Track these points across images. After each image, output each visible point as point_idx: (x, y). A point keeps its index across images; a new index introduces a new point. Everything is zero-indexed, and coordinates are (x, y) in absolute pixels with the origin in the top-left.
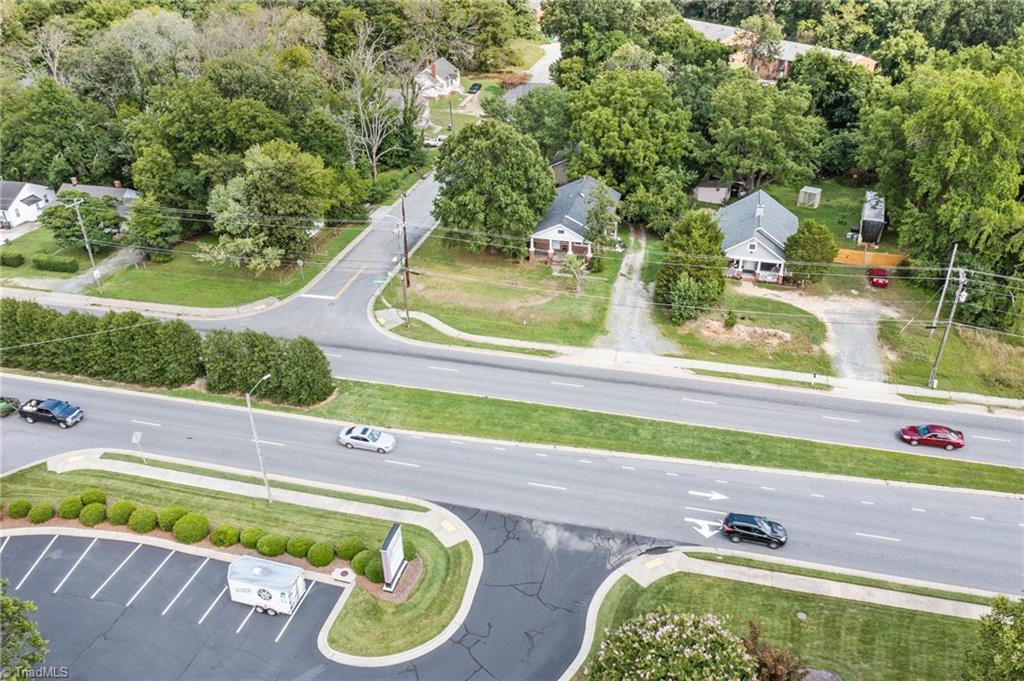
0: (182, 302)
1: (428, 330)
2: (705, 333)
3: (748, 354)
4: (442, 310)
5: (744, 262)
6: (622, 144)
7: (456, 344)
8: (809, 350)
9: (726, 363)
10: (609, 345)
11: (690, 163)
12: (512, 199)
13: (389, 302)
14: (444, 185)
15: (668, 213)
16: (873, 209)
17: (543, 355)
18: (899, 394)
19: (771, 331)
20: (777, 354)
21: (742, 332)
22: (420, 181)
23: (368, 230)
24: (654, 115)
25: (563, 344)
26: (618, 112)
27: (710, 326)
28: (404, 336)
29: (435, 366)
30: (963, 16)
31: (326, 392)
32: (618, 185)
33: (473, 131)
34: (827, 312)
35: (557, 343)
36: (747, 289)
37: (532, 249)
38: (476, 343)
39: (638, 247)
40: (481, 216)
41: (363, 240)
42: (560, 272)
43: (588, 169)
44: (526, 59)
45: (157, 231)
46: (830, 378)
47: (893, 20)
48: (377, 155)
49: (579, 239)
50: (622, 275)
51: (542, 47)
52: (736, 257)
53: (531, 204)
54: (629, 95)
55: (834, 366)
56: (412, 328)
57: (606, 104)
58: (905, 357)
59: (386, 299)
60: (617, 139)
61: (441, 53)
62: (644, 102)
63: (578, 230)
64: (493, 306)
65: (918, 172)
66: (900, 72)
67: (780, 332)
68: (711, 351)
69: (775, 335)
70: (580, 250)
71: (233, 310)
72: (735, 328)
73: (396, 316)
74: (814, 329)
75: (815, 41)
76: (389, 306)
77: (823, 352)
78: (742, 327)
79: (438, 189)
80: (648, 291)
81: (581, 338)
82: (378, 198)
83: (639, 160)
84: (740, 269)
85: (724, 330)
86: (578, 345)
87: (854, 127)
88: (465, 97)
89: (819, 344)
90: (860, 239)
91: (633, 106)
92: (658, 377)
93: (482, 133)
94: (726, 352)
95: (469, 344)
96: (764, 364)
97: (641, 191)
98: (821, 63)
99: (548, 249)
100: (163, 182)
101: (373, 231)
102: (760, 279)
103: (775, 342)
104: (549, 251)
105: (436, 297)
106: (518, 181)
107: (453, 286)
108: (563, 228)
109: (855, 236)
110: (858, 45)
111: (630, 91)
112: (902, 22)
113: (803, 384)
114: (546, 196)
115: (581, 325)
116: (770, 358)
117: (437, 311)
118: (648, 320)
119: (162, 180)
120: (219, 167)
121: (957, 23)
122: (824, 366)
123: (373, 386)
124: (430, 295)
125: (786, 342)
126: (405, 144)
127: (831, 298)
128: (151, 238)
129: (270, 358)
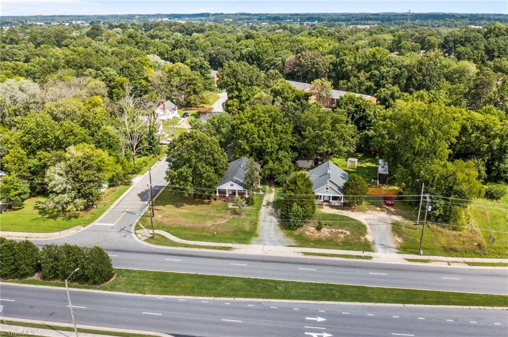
0: (28, 231)
1: (164, 239)
2: (307, 233)
3: (329, 243)
4: (172, 228)
5: (324, 196)
6: (260, 141)
7: (180, 246)
8: (359, 239)
9: (319, 248)
10: (260, 242)
11: (294, 149)
12: (206, 169)
13: (143, 226)
14: (171, 164)
15: (285, 174)
16: (382, 168)
17: (226, 249)
18: (405, 259)
20: (344, 242)
21: (326, 232)
22: (159, 161)
23: (131, 188)
24: (275, 126)
25: (236, 243)
26: (257, 125)
27: (310, 230)
28: (151, 243)
29: (168, 259)
30: (413, 77)
31: (109, 276)
32: (259, 161)
33: (185, 136)
34: (366, 219)
35: (233, 243)
36: (327, 210)
37: (218, 194)
38: (190, 245)
39: (271, 192)
40: (190, 179)
41: (128, 193)
42: (232, 206)
43: (244, 153)
44: (210, 100)
45: (16, 193)
46: (371, 253)
47: (382, 79)
48: (136, 149)
49: (241, 188)
50: (264, 206)
51: (218, 94)
52: (319, 194)
53: (216, 171)
54: (262, 117)
55: (373, 247)
56: (157, 239)
57: (252, 122)
58: (405, 240)
59: (141, 224)
60: (257, 138)
61: (168, 98)
62: (270, 120)
63: (241, 184)
64: (198, 225)
65: (401, 149)
66: (389, 103)
67: (344, 231)
69: (342, 233)
70: (241, 194)
71: (58, 233)
72: (322, 230)
73: (148, 232)
74: (360, 229)
75: (347, 90)
76: (144, 227)
77: (366, 239)
78: (325, 229)
79: (168, 166)
80: (277, 214)
81: (245, 239)
82: (136, 171)
83: (269, 148)
84: (322, 200)
85: (317, 231)
86: (244, 243)
87: (370, 129)
88: (181, 119)
89: (364, 236)
90: (378, 183)
91: (264, 122)
92: (286, 258)
93: (190, 137)
94: (319, 243)
95: (186, 246)
96: (337, 247)
97: (271, 164)
98: (351, 100)
100: (20, 167)
101: (134, 188)
102: (332, 205)
103: (342, 236)
104: (226, 195)
105: (168, 221)
106: (209, 160)
107: (177, 215)
108: (233, 183)
109: (376, 181)
110: (368, 91)
111: (262, 115)
112: (387, 80)
113: (358, 257)
114: (223, 168)
115: (245, 232)
116: (341, 244)
117: (169, 229)
118: (278, 228)
119: (20, 165)
120: (52, 157)
121: (411, 80)
122: (367, 246)
123: (135, 271)
124: (165, 220)
125: (348, 236)
126: (150, 144)
127: (368, 212)
128: (12, 197)
129: (78, 259)
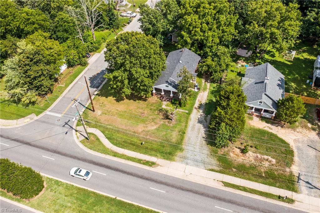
1: (98, 142)
2: (232, 156)
3: (252, 172)
5: (256, 108)
7: (109, 154)
8: (284, 171)
10: (183, 159)
17: (149, 165)
19: (266, 157)
20: (267, 173)
21: (251, 156)
23: (86, 69)
25: (160, 158)
27: (234, 152)
28: (86, 146)
31: (40, 189)
35: (158, 157)
36: (256, 122)
37: (154, 92)
38: (119, 154)
42: (166, 106)
46: (294, 193)
48: (94, 29)
49: (175, 90)
52: (252, 106)
63: (175, 86)
64: (131, 128)
67: (270, 158)
68: (233, 168)
69: (267, 160)
72: (247, 154)
74: (287, 156)
77: (291, 172)
78: (251, 153)
80: (206, 121)
81: (170, 154)
84: (253, 111)
85: (241, 154)
86: (168, 159)
89: (289, 167)
90: (313, 85)
94: (241, 170)
95: (115, 154)
96: (259, 180)
99: (161, 92)
102: (263, 116)
104: (162, 94)
105: (105, 120)
108: (168, 85)
109: (311, 83)
113: (280, 198)
115: (171, 144)
116: (264, 175)
117: (104, 129)
122: (291, 183)
123: (63, 184)
125: (273, 165)
127: (298, 130)
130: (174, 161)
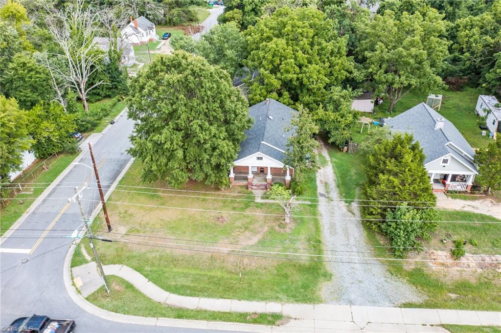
1: (131, 294)
2: (434, 268)
3: (488, 292)
4: (147, 261)
5: (436, 174)
6: (297, 69)
7: (164, 315)
10: (339, 295)
12: (210, 134)
13: (89, 255)
14: (139, 122)
21: (471, 261)
25: (288, 302)
26: (290, 42)
28: (102, 307)
35: (281, 299)
37: (232, 175)
38: (187, 310)
39: (324, 162)
42: (262, 198)
44: (199, 16)
49: (280, 165)
50: (321, 195)
51: (208, 10)
52: (431, 172)
54: (298, 27)
57: (279, 35)
59: (86, 248)
60: (293, 65)
62: (311, 32)
63: (279, 157)
68: (450, 292)
70: (278, 173)
72: (463, 260)
76: (88, 258)
78: (469, 256)
79: (132, 126)
80: (354, 214)
83: (313, 82)
85: (453, 261)
88: (160, 42)
93: (174, 66)
99: (248, 173)
102: (450, 189)
104: (248, 176)
105: (139, 244)
106: (215, 114)
108: (262, 155)
111: (300, 23)
117: (140, 263)
124: (133, 241)
126: (113, 78)
130: (321, 302)
